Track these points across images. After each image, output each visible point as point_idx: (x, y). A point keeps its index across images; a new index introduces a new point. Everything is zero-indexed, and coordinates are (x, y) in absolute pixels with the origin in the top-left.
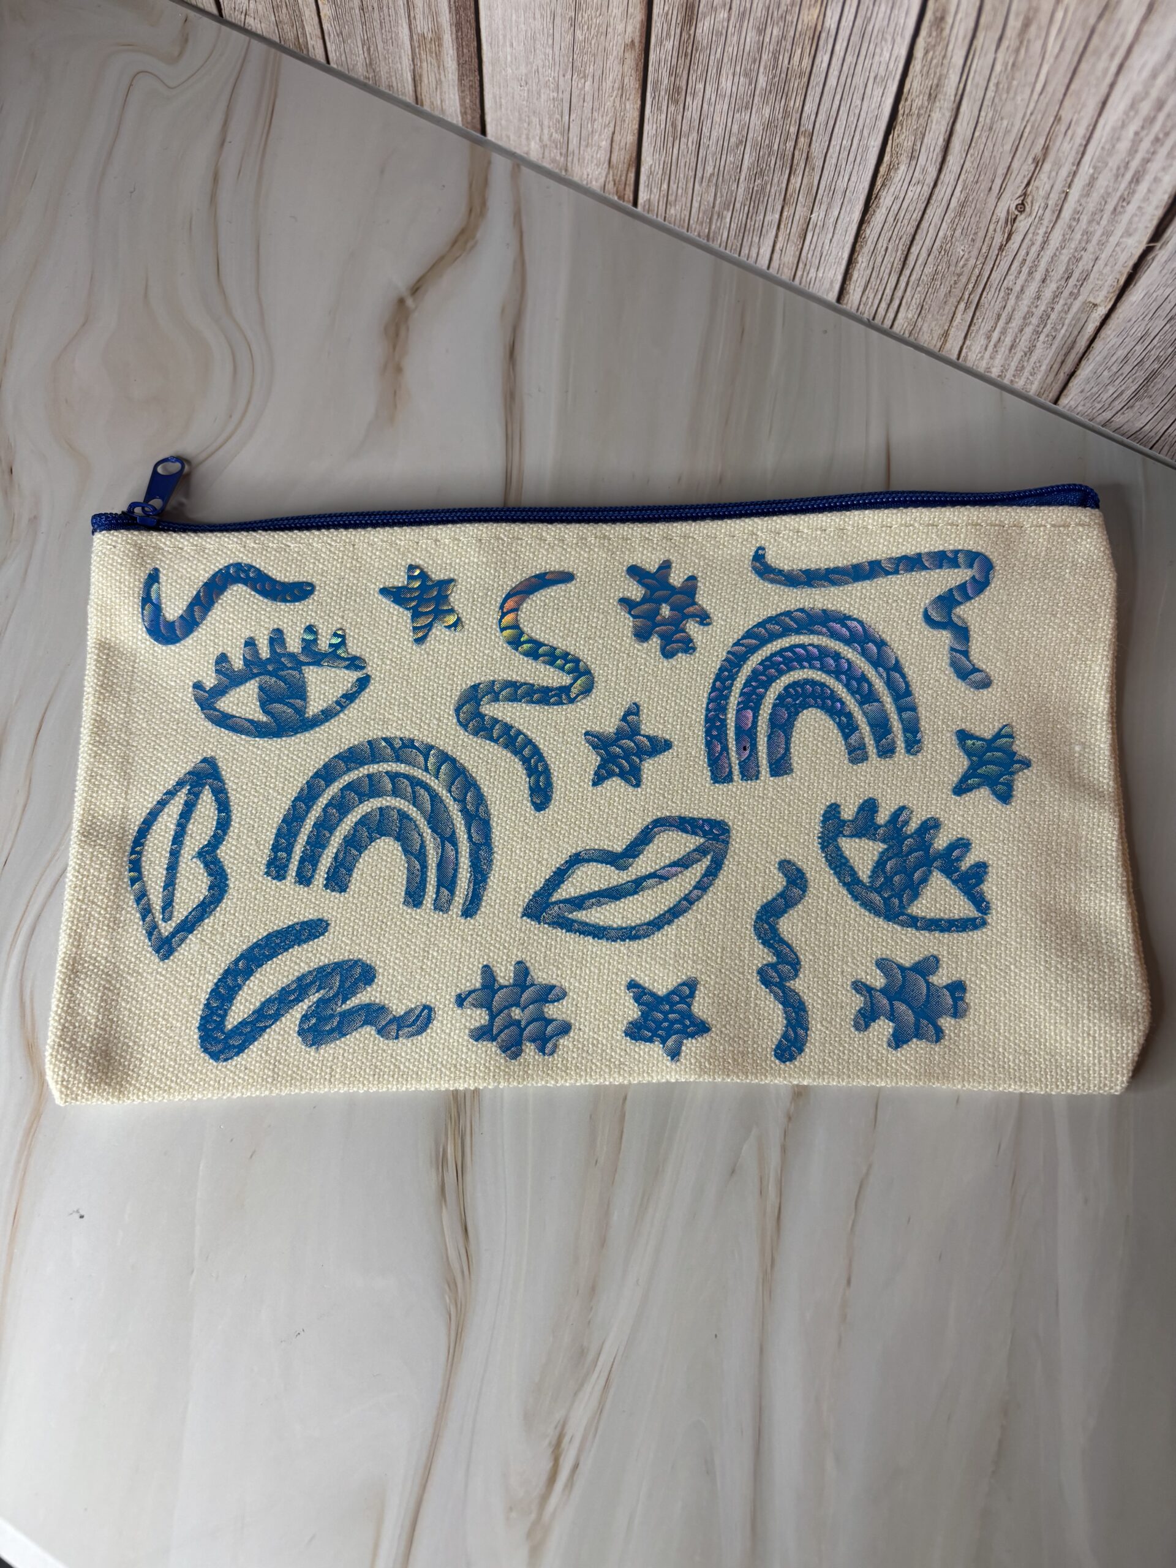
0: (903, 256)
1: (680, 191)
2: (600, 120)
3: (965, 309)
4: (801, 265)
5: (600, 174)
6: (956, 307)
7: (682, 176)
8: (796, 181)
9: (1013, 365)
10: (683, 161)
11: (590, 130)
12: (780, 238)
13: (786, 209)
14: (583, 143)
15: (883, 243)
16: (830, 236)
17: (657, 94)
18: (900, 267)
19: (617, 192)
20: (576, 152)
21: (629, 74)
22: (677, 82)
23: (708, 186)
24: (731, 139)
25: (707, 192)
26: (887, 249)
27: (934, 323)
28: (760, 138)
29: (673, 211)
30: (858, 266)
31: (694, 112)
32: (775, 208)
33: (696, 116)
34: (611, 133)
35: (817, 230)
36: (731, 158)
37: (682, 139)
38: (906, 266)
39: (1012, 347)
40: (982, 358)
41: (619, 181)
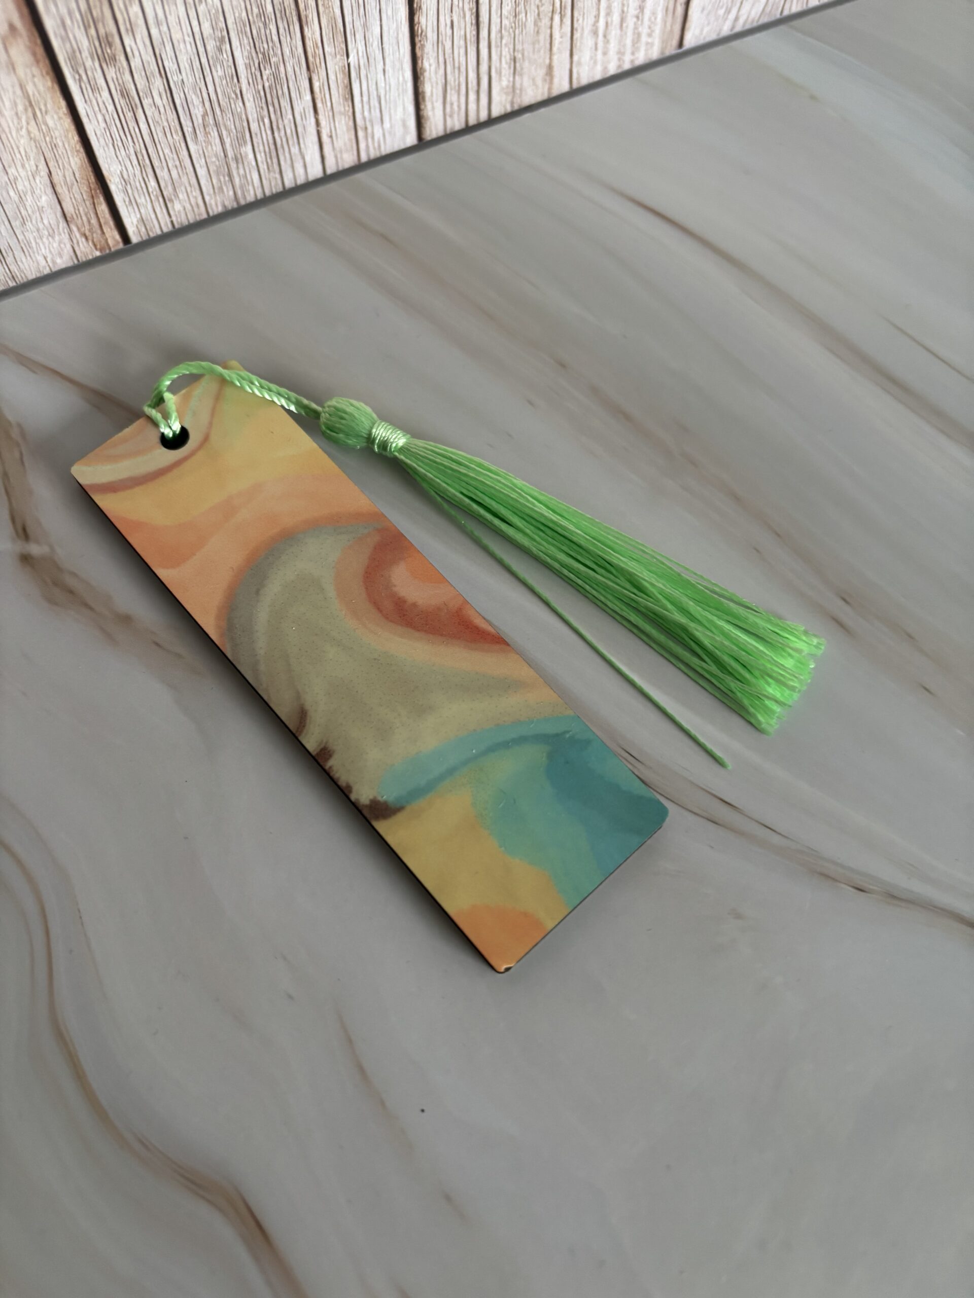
0: (474, 17)
1: (174, 173)
2: (23, 173)
3: (561, 20)
4: (361, 134)
5: (60, 242)
6: (551, 27)
7: (167, 151)
8: (312, 32)
9: (629, 42)
10: (159, 130)
11: (16, 198)
12: (323, 123)
13: (315, 78)
14: (16, 224)
15: (445, 20)
16: (380, 66)
17: (82, 72)
18: (474, 33)
19: (95, 246)
20: (13, 242)
21: (30, 75)
22: (102, 32)
23: (207, 134)
24: (208, 48)
25: (208, 143)
26: (452, 22)
27: (533, 68)
28: (244, 14)
29: (176, 207)
30: (427, 74)
31: (142, 53)
32: (302, 90)
33: (149, 57)
34: (47, 178)
35: (363, 72)
36: (219, 72)
37: (145, 102)
38: (481, 26)
39: (622, 20)
40: (595, 62)
41: (91, 230)
